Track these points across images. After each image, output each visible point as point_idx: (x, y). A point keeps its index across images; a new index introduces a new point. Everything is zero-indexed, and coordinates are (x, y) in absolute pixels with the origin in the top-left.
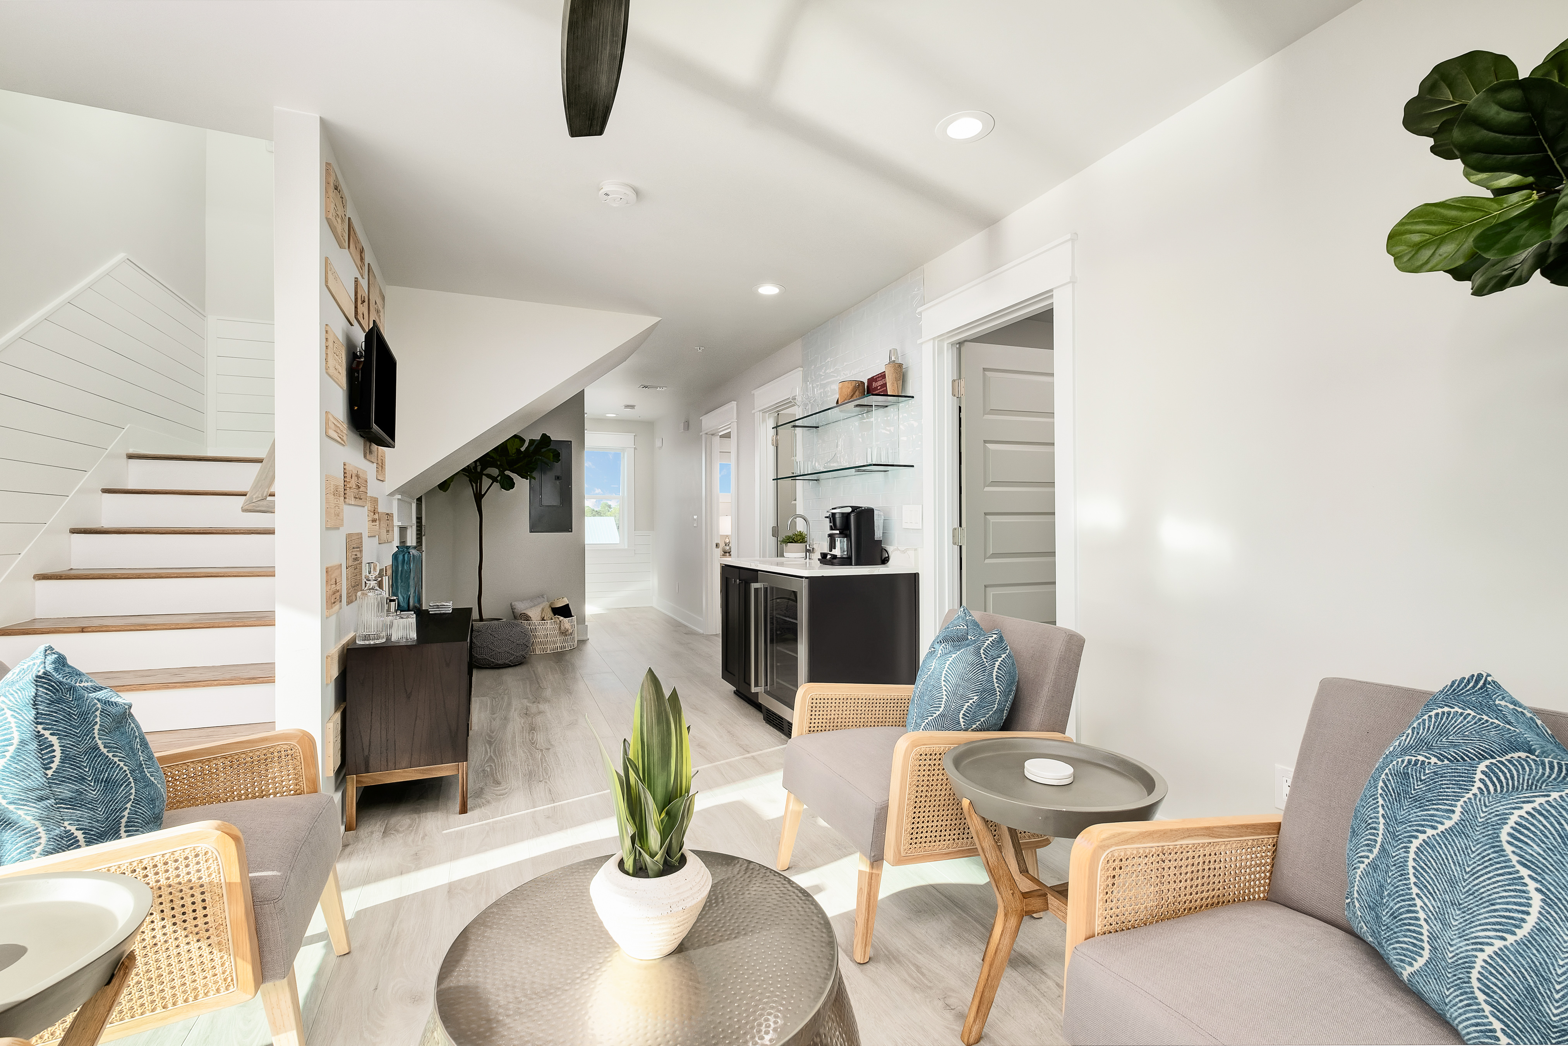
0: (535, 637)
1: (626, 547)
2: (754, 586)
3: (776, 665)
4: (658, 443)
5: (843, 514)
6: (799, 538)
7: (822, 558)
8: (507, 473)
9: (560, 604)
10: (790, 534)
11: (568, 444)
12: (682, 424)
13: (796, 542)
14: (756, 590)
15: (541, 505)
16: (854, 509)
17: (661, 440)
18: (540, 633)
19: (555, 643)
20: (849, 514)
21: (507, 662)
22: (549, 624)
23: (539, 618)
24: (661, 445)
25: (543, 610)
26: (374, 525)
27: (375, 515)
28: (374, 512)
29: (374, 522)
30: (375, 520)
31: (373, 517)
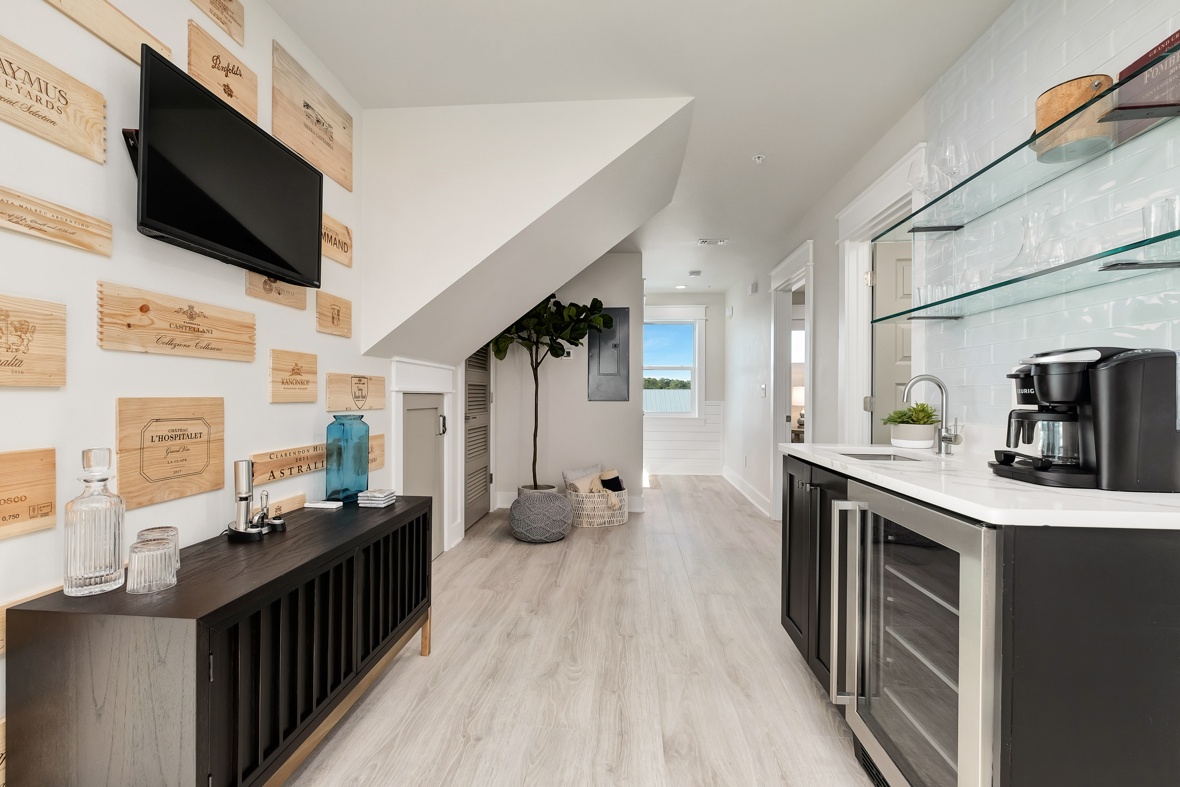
0: (583, 509)
1: (697, 417)
2: (838, 506)
3: (885, 599)
4: (728, 313)
5: (1070, 366)
6: (921, 415)
7: (1001, 463)
8: (559, 340)
9: (609, 476)
10: (903, 408)
11: (624, 312)
12: (751, 286)
13: (914, 422)
14: (844, 514)
15: (599, 374)
16: (1107, 353)
17: (731, 310)
18: (588, 506)
19: (603, 517)
20: (1092, 366)
21: (542, 538)
22: (596, 497)
23: (587, 490)
24: (731, 314)
25: (592, 481)
26: (295, 389)
27: (300, 375)
28: (295, 371)
29: (298, 384)
30: (302, 382)
31: (290, 377)
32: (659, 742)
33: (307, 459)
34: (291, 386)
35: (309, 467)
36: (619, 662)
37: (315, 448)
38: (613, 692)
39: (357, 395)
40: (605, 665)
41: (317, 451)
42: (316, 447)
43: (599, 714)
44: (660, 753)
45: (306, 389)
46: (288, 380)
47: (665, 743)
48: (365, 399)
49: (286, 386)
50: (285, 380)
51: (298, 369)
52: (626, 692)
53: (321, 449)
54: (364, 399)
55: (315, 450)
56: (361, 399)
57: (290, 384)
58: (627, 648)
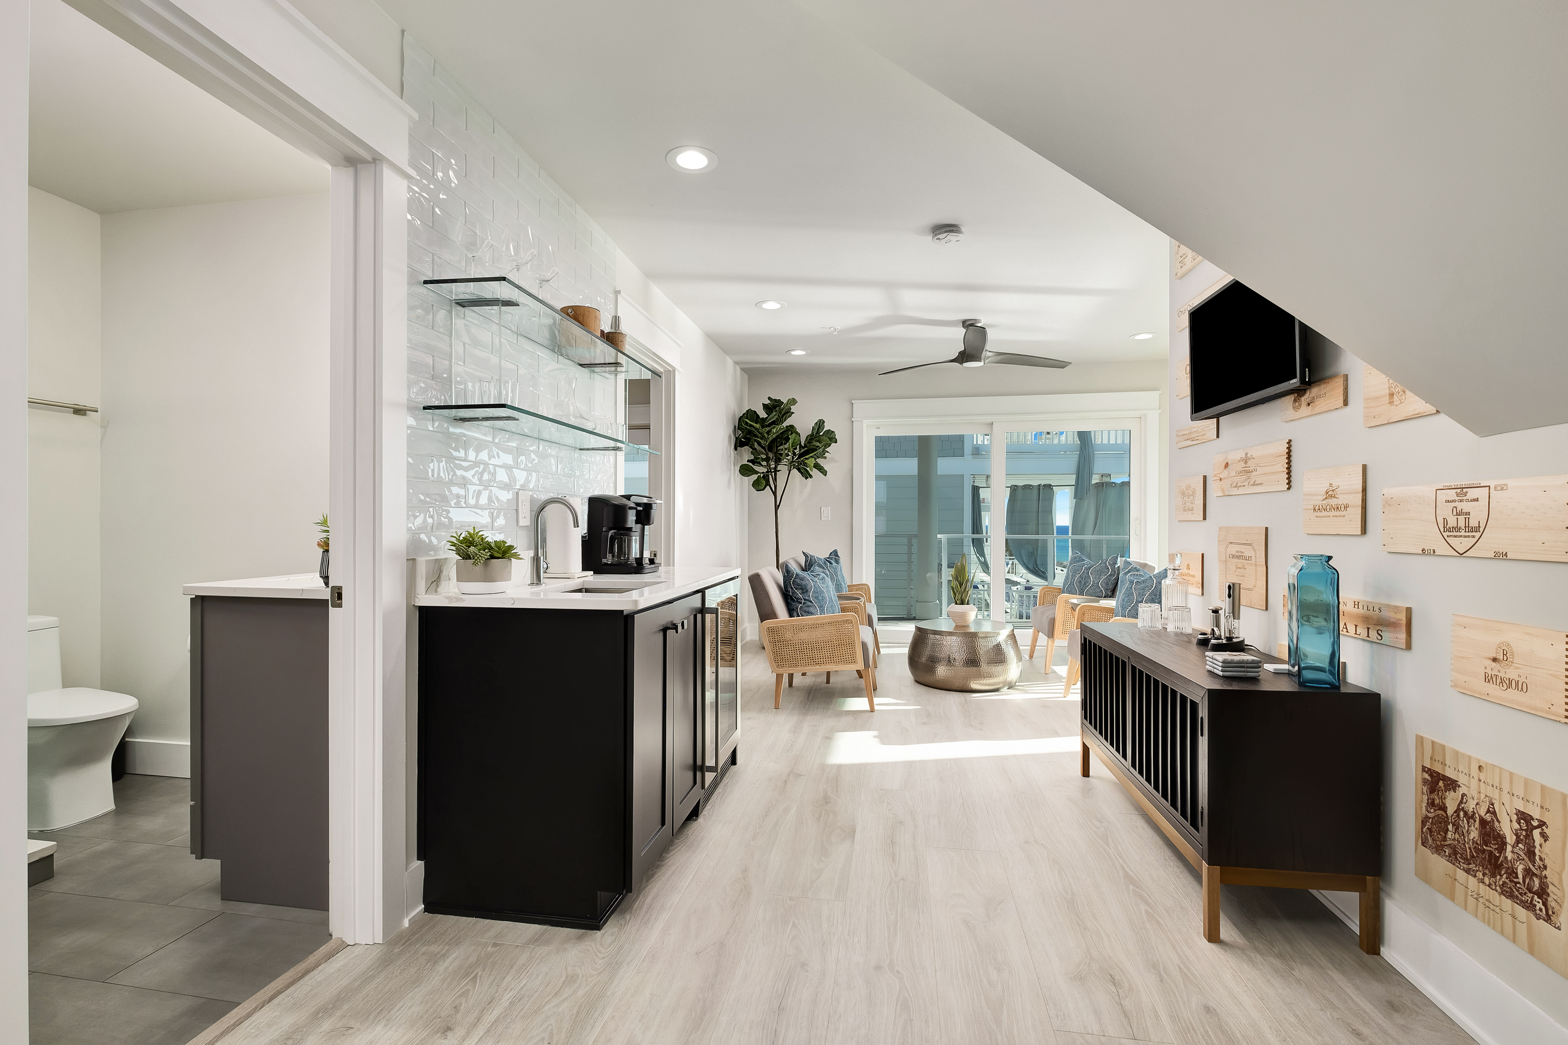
26: (1329, 516)
27: (1336, 498)
28: (1330, 493)
29: (1333, 510)
30: (1337, 508)
31: (1323, 502)
32: (858, 836)
33: (1344, 615)
34: (1324, 513)
35: (1346, 627)
36: (899, 917)
37: (1356, 603)
38: (904, 880)
39: (1452, 522)
40: (919, 914)
41: (1358, 608)
42: (1358, 603)
43: (917, 859)
44: (858, 830)
45: (1344, 516)
46: (1321, 506)
47: (854, 837)
48: (1478, 535)
49: (1319, 514)
50: (1317, 507)
51: (1333, 490)
52: (888, 879)
53: (1365, 608)
54: (1474, 534)
55: (1356, 606)
56: (1463, 533)
57: (1323, 510)
58: (886, 943)
